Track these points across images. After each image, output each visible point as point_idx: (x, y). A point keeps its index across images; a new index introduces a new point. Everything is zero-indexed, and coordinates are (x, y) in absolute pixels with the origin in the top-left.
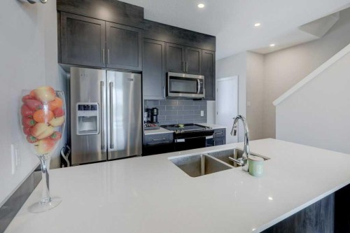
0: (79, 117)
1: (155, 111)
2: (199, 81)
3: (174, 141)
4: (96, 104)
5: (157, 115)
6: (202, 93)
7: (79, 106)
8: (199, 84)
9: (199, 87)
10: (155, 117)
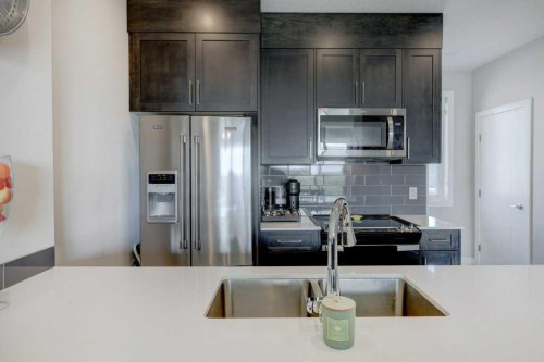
0: (150, 194)
1: (293, 186)
2: (390, 122)
3: (321, 248)
4: (176, 173)
5: (297, 194)
6: (401, 148)
7: (150, 176)
8: (391, 127)
9: (391, 134)
10: (293, 198)
